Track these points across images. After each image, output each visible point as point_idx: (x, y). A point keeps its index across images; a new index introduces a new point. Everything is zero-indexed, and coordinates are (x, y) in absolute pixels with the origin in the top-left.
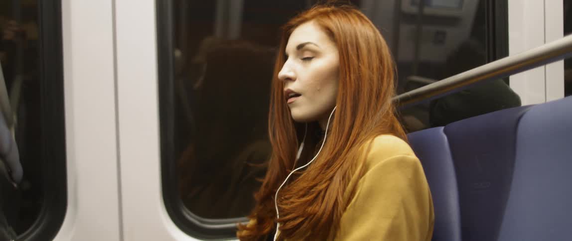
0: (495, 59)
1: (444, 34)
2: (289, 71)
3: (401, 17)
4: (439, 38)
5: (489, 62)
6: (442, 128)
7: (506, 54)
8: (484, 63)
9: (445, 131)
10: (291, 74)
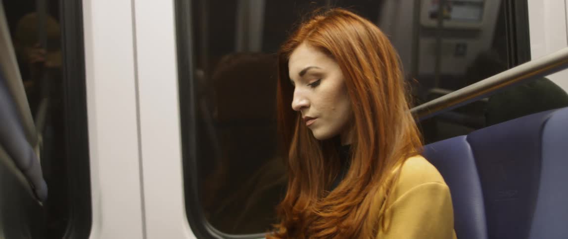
0: (516, 64)
1: (465, 46)
2: (301, 100)
3: (420, 31)
4: (460, 51)
5: (511, 67)
6: (465, 137)
7: (528, 58)
8: (506, 69)
9: (468, 140)
10: (304, 102)
